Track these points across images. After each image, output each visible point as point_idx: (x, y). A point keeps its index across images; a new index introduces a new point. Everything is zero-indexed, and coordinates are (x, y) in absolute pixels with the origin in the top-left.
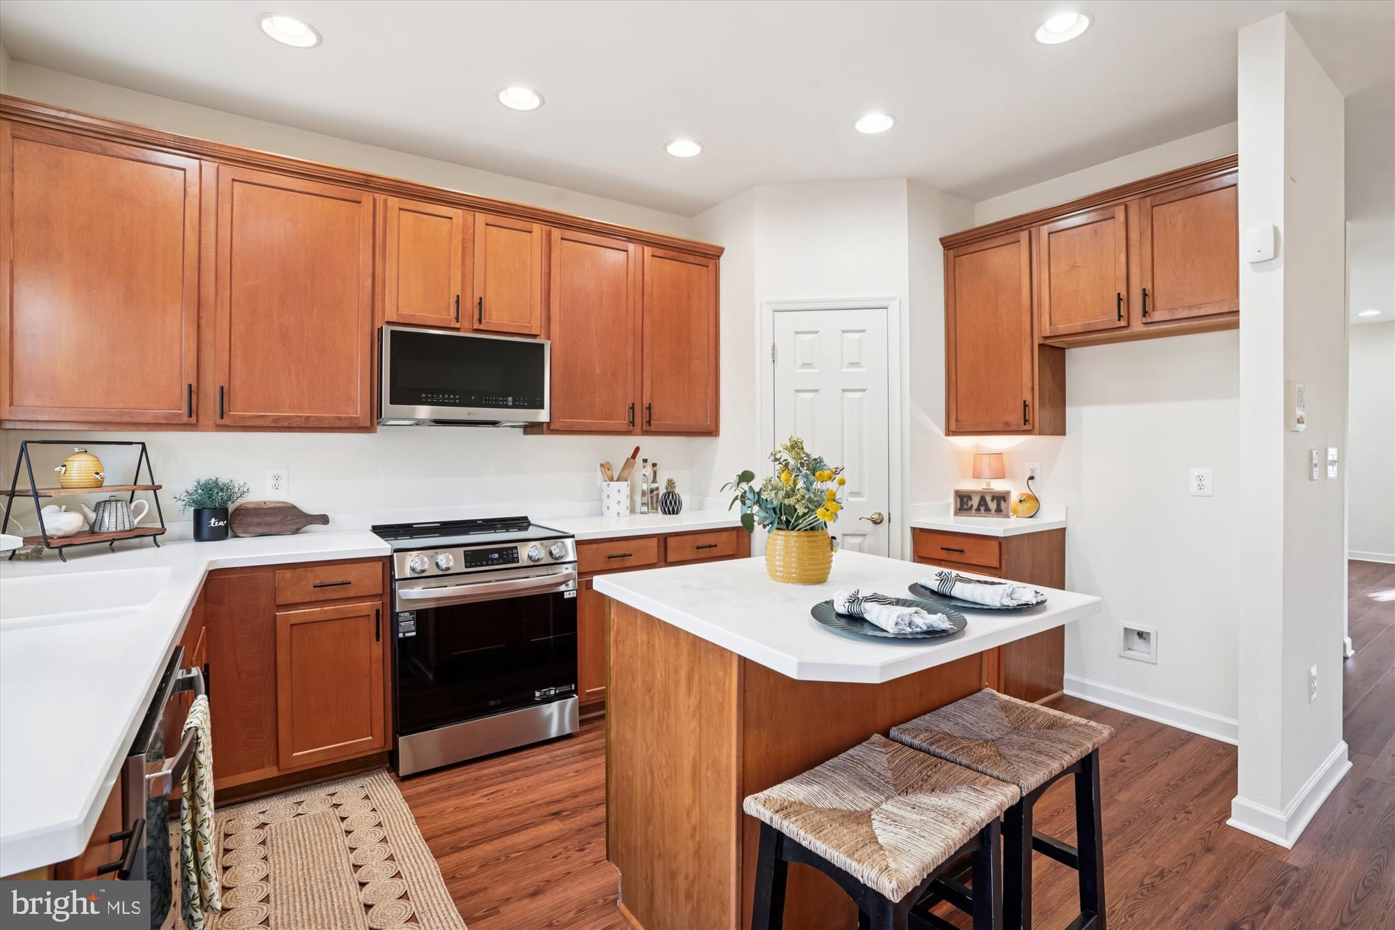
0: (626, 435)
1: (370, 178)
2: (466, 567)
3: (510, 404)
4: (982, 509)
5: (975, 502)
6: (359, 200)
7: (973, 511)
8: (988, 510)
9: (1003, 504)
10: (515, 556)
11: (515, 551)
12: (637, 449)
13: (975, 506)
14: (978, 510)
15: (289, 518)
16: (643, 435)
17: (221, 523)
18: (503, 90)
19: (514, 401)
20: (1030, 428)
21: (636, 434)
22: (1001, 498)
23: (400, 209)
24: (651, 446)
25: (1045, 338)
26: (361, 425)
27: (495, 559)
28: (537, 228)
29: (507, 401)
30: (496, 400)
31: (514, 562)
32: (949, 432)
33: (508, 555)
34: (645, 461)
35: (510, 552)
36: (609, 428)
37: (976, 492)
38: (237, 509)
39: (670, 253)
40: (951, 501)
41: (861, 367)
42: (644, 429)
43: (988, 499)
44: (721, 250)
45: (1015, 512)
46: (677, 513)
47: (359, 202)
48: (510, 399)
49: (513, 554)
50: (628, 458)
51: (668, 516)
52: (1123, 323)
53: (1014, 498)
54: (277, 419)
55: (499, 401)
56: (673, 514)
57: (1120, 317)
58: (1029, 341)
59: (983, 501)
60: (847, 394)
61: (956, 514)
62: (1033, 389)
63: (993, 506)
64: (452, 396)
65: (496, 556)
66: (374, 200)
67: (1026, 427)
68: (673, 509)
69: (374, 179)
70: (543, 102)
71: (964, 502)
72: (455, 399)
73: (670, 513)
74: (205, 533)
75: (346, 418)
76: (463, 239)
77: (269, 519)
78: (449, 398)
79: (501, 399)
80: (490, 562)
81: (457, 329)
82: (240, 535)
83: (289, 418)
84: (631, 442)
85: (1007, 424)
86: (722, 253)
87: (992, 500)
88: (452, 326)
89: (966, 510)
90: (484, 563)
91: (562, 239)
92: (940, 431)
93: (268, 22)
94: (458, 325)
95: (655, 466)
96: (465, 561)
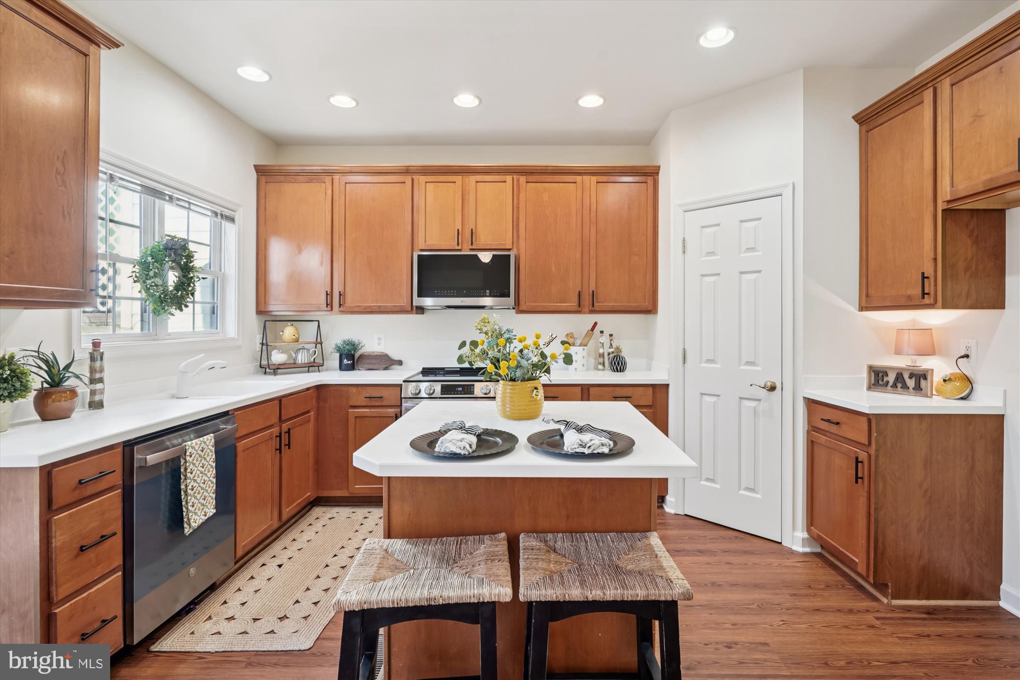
0: (576, 313)
1: (408, 168)
2: (441, 394)
3: (488, 294)
4: (899, 385)
5: (891, 378)
6: (404, 181)
7: (889, 387)
8: (905, 387)
9: (923, 382)
10: (472, 390)
11: (472, 387)
12: (596, 324)
13: (891, 383)
14: (895, 386)
15: (383, 361)
16: (590, 313)
17: (349, 362)
18: (456, 96)
19: (490, 293)
20: (932, 302)
21: (585, 313)
22: (921, 376)
23: (426, 182)
24: (607, 321)
25: (949, 202)
26: (406, 309)
27: (460, 391)
28: (509, 178)
29: (486, 293)
30: (479, 293)
31: (471, 394)
32: (862, 309)
33: (467, 389)
34: (602, 332)
35: (469, 388)
36: (562, 309)
37: (892, 369)
38: (360, 355)
39: (612, 178)
40: (864, 376)
41: (757, 251)
42: (590, 309)
43: (906, 376)
44: (659, 167)
45: (940, 393)
46: (623, 371)
47: (404, 183)
48: (488, 291)
49: (471, 389)
50: (589, 330)
51: (616, 373)
53: (937, 378)
54: (366, 307)
56: (620, 371)
58: (931, 208)
59: (899, 377)
60: (743, 276)
61: (869, 388)
62: (935, 259)
63: (911, 383)
64: (452, 291)
65: (461, 389)
66: (413, 180)
67: (927, 300)
68: (620, 368)
69: (411, 168)
71: (878, 377)
72: (454, 293)
73: (618, 371)
74: (343, 367)
75: (398, 306)
76: (462, 194)
77: (373, 361)
78: (441, 293)
79: (482, 292)
80: (456, 393)
81: (460, 250)
82: (360, 369)
83: (371, 307)
84: (590, 319)
85: (909, 297)
86: (659, 170)
87: (910, 377)
88: (456, 248)
89: (881, 385)
90: (452, 393)
91: (527, 182)
92: (853, 309)
93: (332, 100)
94: (459, 247)
95: (611, 335)
96: (441, 391)
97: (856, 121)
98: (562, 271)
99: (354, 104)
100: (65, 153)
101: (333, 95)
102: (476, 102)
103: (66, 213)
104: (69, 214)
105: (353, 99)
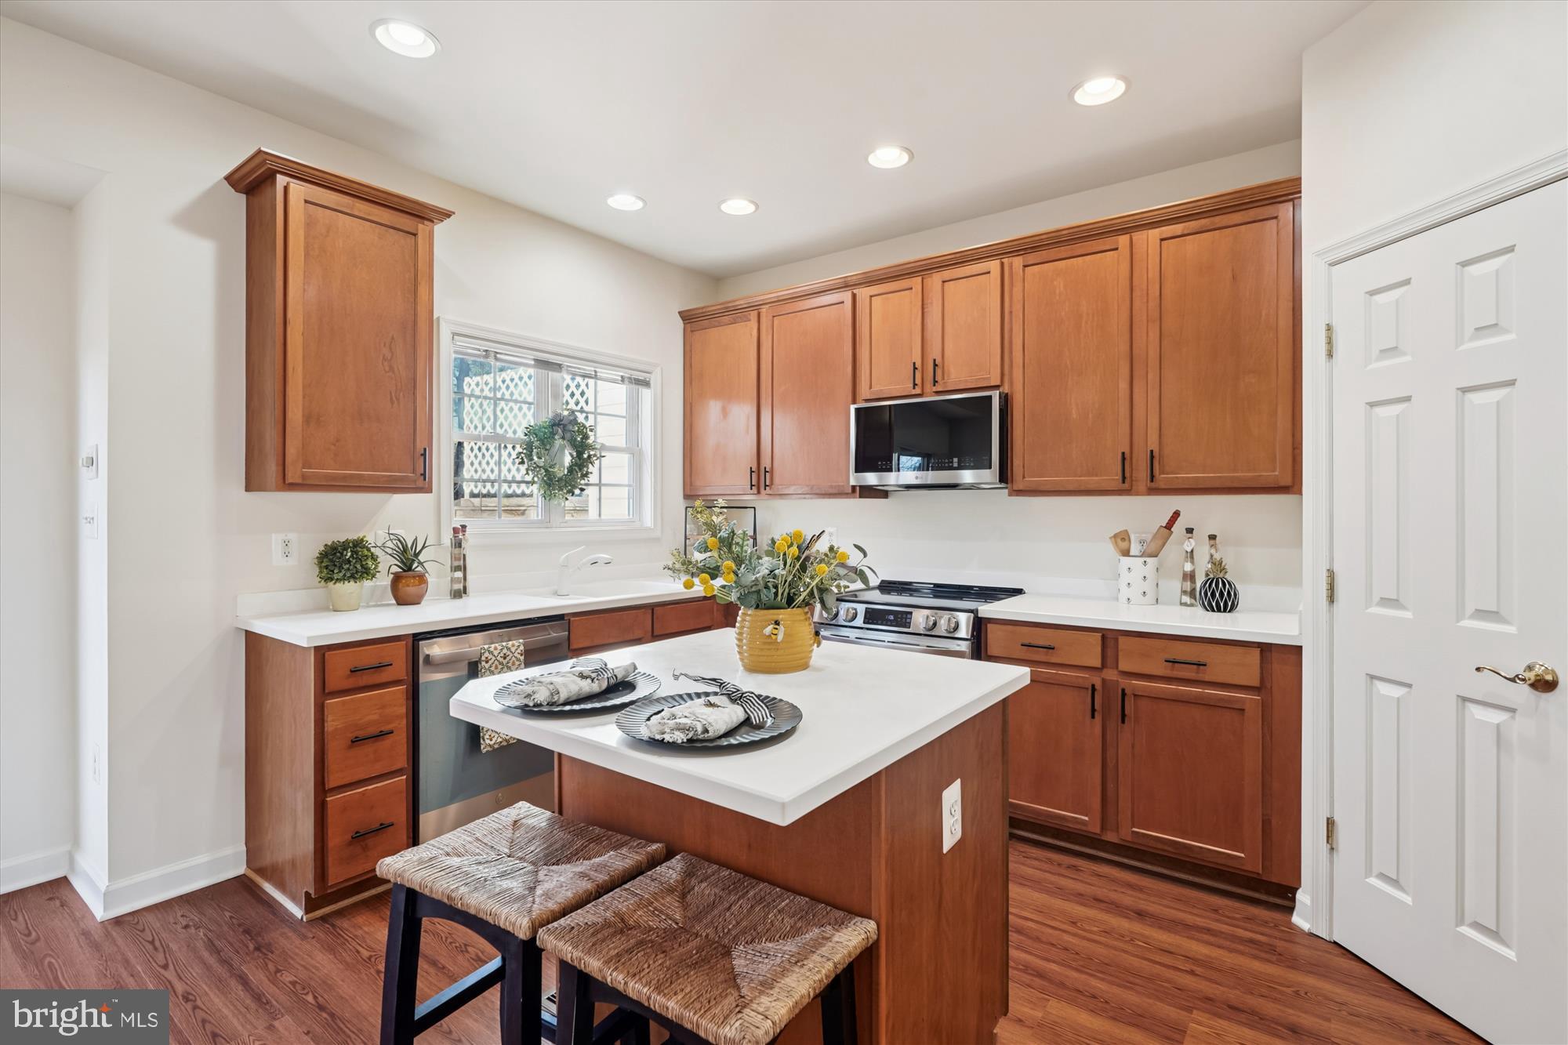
0: (1120, 495)
1: (846, 279)
2: (864, 623)
3: (956, 465)
6: (841, 300)
10: (908, 620)
11: (909, 616)
12: (1176, 515)
16: (1149, 494)
18: (870, 154)
19: (959, 462)
23: (872, 297)
24: (1191, 507)
27: (890, 620)
28: (995, 266)
29: (952, 462)
30: (942, 463)
31: (905, 627)
33: (902, 618)
34: (1190, 531)
35: (904, 616)
36: (1092, 487)
42: (1152, 485)
46: (1229, 612)
47: (842, 303)
48: (956, 460)
49: (906, 619)
50: (1161, 527)
51: (1211, 613)
55: (945, 463)
56: (1225, 611)
60: (1469, 397)
65: (892, 617)
66: (854, 296)
68: (1225, 604)
69: (849, 279)
73: (1219, 610)
76: (922, 304)
79: (947, 461)
80: (884, 622)
81: (918, 395)
84: (1166, 505)
88: (913, 393)
90: (880, 622)
91: (1025, 266)
93: (724, 207)
94: (918, 391)
95: (1212, 537)
96: (865, 618)
98: (1090, 416)
99: (751, 208)
100: (393, 338)
101: (724, 201)
102: (905, 158)
103: (394, 398)
104: (398, 399)
105: (752, 202)
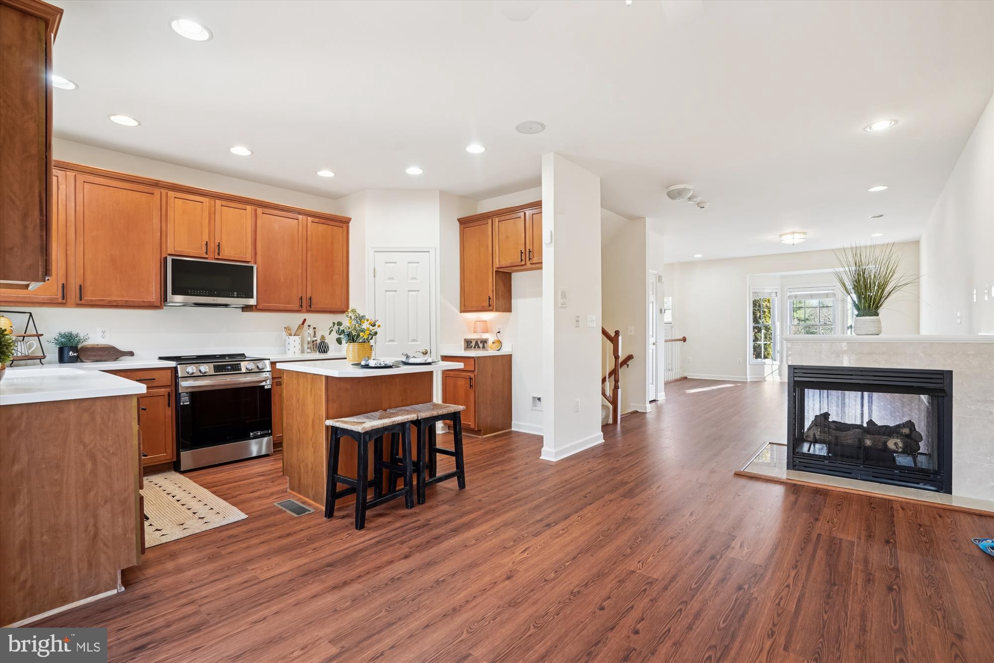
0: (298, 312)
1: (158, 182)
2: (215, 372)
3: (235, 296)
4: (477, 347)
5: (473, 344)
6: (153, 192)
7: (473, 348)
8: (479, 347)
9: (485, 344)
10: (240, 367)
11: (239, 365)
12: (305, 320)
13: (473, 346)
14: (475, 347)
15: (112, 352)
16: (307, 312)
17: (75, 354)
18: (232, 147)
19: (237, 295)
20: (492, 309)
21: (304, 312)
22: (484, 342)
23: (175, 198)
25: (497, 268)
26: (155, 305)
28: (249, 208)
29: (233, 294)
30: (228, 294)
31: (239, 370)
32: (462, 311)
34: (309, 326)
35: (236, 366)
36: (289, 308)
37: (474, 339)
38: (81, 348)
39: (322, 221)
40: (463, 343)
41: (417, 280)
42: (308, 309)
43: (479, 342)
44: (350, 219)
45: (491, 348)
46: (326, 352)
47: (153, 194)
48: (235, 293)
49: (238, 367)
50: (300, 325)
51: (322, 353)
52: (523, 263)
53: (490, 342)
54: (110, 302)
56: (324, 352)
57: (522, 260)
58: (492, 269)
59: (477, 343)
60: (410, 292)
61: (465, 349)
62: (493, 291)
63: (481, 345)
64: (204, 292)
65: (229, 367)
66: (161, 193)
67: (490, 308)
68: (324, 350)
69: (161, 183)
70: (252, 152)
71: (468, 344)
72: (206, 293)
74: (66, 358)
75: (147, 302)
76: (209, 213)
77: (100, 353)
78: (203, 292)
79: (230, 293)
80: (226, 370)
81: (206, 258)
82: (85, 361)
83: (117, 301)
84: (300, 317)
85: (483, 307)
86: (350, 220)
87: (481, 343)
88: (204, 256)
89: (470, 348)
90: (224, 371)
91: (263, 213)
92: (457, 311)
93: (112, 118)
94: (207, 256)
95: (314, 328)
96: (214, 370)
97: (459, 221)
102: (248, 153)
